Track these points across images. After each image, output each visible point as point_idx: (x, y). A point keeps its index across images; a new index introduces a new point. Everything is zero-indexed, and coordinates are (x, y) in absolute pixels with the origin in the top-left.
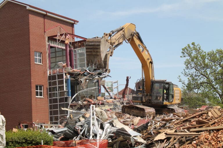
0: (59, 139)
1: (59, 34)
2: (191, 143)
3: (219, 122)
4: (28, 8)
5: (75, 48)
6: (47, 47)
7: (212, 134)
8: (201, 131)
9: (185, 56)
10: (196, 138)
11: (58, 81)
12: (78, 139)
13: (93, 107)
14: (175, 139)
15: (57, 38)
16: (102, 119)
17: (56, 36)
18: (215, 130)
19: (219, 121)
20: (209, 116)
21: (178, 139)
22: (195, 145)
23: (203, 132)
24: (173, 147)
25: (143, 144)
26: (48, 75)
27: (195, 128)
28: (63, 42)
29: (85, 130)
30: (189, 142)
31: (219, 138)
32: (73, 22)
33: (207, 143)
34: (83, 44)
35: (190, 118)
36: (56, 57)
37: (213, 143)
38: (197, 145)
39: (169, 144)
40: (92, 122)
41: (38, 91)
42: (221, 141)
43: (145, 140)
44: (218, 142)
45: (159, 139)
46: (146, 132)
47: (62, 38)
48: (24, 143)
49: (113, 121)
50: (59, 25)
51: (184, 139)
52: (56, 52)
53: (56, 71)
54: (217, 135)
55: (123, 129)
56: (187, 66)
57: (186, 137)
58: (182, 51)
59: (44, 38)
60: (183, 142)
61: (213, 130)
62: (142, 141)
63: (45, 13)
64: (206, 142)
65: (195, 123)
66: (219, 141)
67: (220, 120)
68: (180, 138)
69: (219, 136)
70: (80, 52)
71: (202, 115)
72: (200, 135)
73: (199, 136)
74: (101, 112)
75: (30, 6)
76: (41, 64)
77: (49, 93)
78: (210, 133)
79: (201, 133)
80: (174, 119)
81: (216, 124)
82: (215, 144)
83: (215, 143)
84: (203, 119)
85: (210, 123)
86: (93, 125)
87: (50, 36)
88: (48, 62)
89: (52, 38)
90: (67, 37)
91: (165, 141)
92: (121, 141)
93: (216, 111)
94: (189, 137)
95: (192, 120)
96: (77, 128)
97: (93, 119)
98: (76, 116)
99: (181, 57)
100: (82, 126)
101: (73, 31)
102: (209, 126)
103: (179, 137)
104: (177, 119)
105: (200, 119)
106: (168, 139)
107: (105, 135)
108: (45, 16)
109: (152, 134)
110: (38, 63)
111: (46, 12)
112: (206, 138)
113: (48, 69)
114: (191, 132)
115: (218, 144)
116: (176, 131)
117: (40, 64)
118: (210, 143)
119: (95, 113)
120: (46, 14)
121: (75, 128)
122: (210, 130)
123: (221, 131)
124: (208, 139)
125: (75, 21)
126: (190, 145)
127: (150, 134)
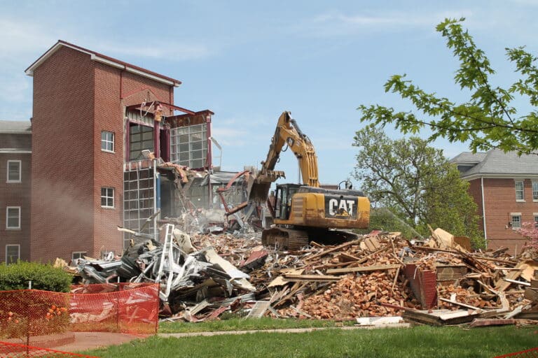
0: (107, 279)
1: (145, 103)
2: (323, 293)
3: (374, 259)
4: (93, 57)
5: (173, 126)
6: (124, 123)
7: (358, 279)
8: (343, 274)
9: (358, 145)
10: (333, 285)
11: (140, 181)
12: (138, 280)
13: (171, 228)
14: (300, 285)
15: (141, 109)
16: (182, 248)
17: (139, 106)
18: (365, 272)
19: (374, 257)
20: (360, 249)
21: (306, 286)
22: (328, 297)
23: (346, 276)
24: (294, 298)
25: (250, 291)
26: (124, 171)
27: (335, 268)
28: (151, 116)
29: (153, 266)
30: (321, 291)
31: (367, 285)
32: (172, 83)
33: (347, 294)
34: (187, 120)
35: (333, 251)
36: (141, 141)
37: (357, 295)
38: (332, 297)
39: (288, 294)
40: (164, 252)
41: (105, 199)
42: (369, 291)
43: (255, 285)
44: (365, 293)
45: (277, 284)
46: (260, 273)
47: (150, 109)
48: (20, 284)
49: (205, 252)
50: (147, 87)
51: (313, 286)
52: (141, 133)
53: (137, 165)
54: (366, 280)
55: (216, 266)
56: (360, 162)
57: (318, 283)
58: (356, 135)
59: (120, 109)
60: (312, 291)
61: (361, 273)
62: (249, 286)
63: (122, 67)
64: (345, 292)
65: (337, 260)
66: (367, 291)
67: (376, 255)
68: (309, 284)
69: (367, 282)
70: (182, 133)
71: (351, 247)
72: (339, 279)
73: (338, 281)
74: (183, 236)
75: (97, 55)
76: (113, 152)
77: (124, 201)
78: (355, 277)
79: (342, 276)
80: (309, 252)
81: (368, 263)
82: (360, 295)
83: (361, 293)
84: (351, 253)
85: (361, 260)
86: (166, 257)
87: (130, 105)
88: (124, 148)
89: (133, 110)
90: (158, 108)
91: (286, 288)
92: (211, 287)
93: (374, 240)
94: (322, 283)
95: (336, 255)
96: (139, 263)
97: (168, 247)
98: (139, 242)
99: (353, 145)
100: (149, 259)
101: (171, 98)
102: (356, 266)
103: (306, 283)
104: (314, 253)
105: (347, 254)
106: (290, 285)
107: (184, 275)
108: (123, 71)
109: (268, 276)
110: (107, 150)
111: (125, 65)
112: (346, 286)
113: (124, 161)
114: (327, 274)
115: (364, 295)
116: (303, 273)
117: (110, 151)
118: (352, 294)
119: (172, 237)
120: (125, 69)
121: (135, 261)
122: (356, 272)
123: (374, 274)
124: (350, 286)
125: (174, 81)
126: (322, 296)
127: (266, 276)
